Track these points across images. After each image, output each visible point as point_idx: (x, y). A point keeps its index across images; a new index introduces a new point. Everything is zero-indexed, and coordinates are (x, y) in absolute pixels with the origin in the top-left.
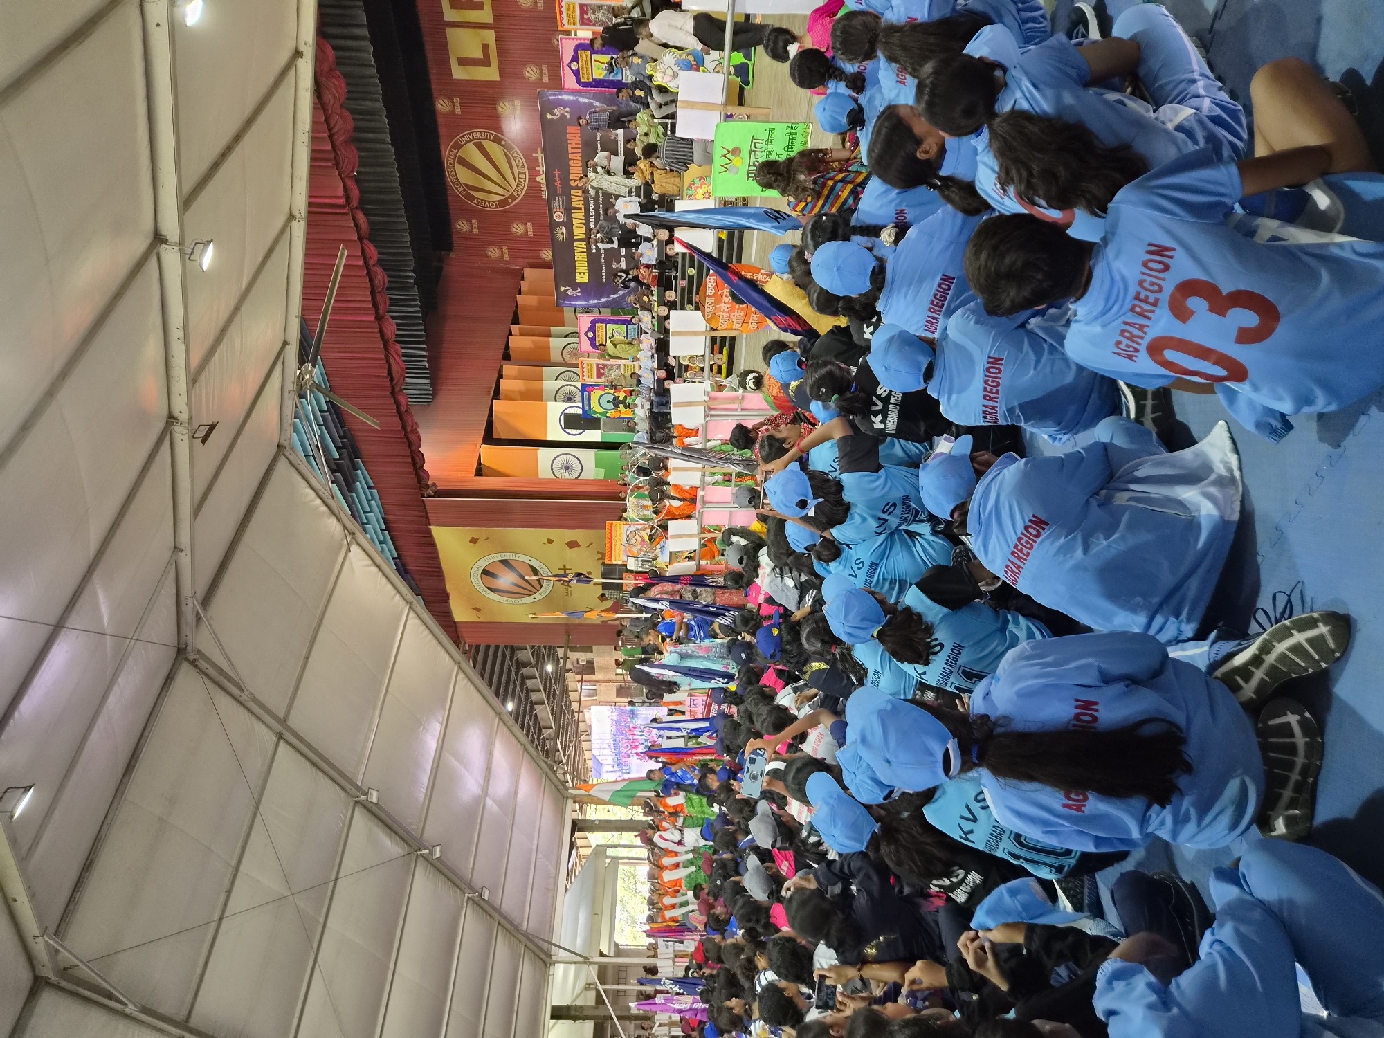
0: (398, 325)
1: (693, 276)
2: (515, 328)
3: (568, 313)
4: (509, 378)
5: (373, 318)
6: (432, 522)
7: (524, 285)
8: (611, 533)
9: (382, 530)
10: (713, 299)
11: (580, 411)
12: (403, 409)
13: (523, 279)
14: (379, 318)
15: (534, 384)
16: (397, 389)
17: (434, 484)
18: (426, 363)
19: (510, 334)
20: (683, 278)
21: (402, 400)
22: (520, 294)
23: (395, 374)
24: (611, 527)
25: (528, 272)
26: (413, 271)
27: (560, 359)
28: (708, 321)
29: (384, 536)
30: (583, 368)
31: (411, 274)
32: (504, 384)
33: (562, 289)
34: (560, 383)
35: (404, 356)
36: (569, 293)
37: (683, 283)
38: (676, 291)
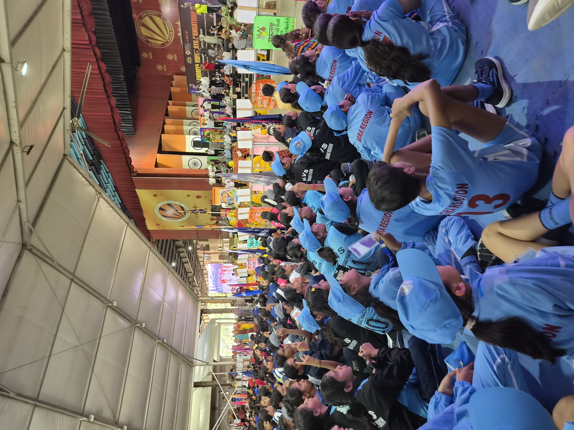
0: (116, 99)
1: (247, 81)
2: (170, 102)
3: (194, 96)
4: (169, 124)
5: (105, 97)
6: (136, 187)
7: (174, 83)
8: (215, 192)
9: (114, 191)
10: (255, 94)
11: (200, 140)
12: (121, 138)
13: (173, 80)
14: (108, 97)
15: (179, 127)
16: (118, 129)
17: (136, 171)
18: (130, 117)
19: (168, 105)
20: (243, 82)
21: (120, 134)
22: (172, 86)
23: (117, 122)
24: (215, 189)
25: (175, 77)
26: (123, 75)
27: (191, 116)
28: (253, 104)
29: (115, 194)
30: (201, 121)
31: (122, 76)
32: (166, 127)
33: (191, 85)
34: (191, 127)
35: (120, 114)
36: (193, 87)
37: (243, 84)
38: (240, 88)
